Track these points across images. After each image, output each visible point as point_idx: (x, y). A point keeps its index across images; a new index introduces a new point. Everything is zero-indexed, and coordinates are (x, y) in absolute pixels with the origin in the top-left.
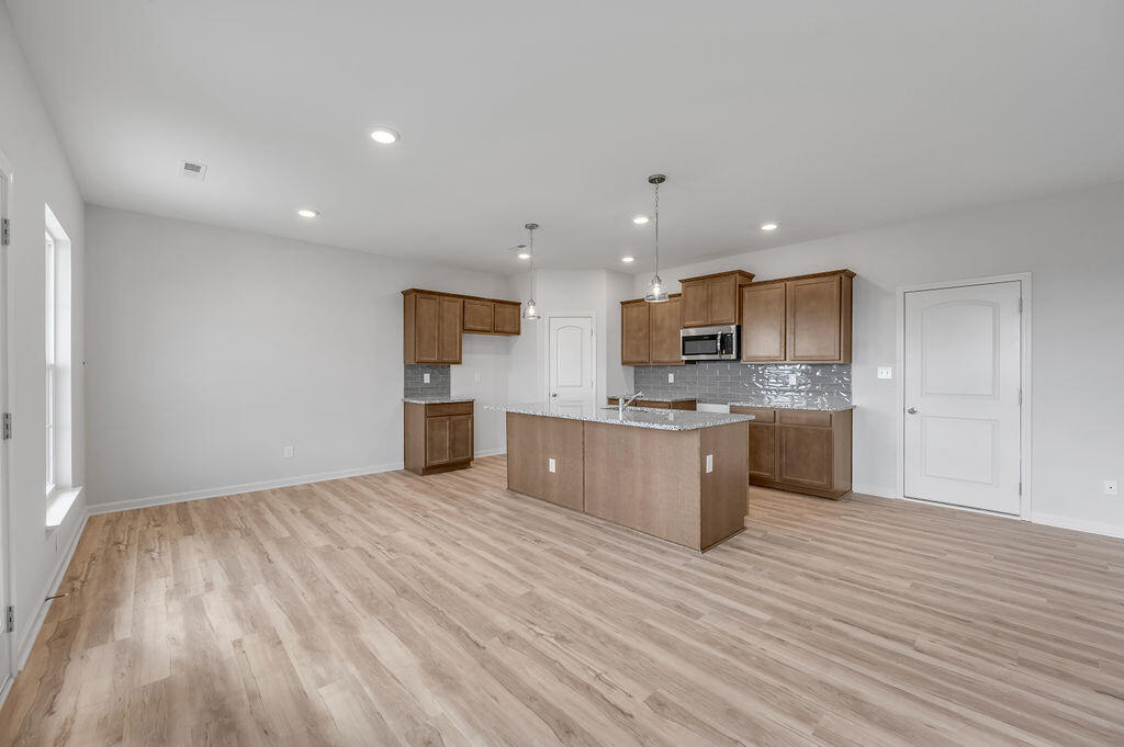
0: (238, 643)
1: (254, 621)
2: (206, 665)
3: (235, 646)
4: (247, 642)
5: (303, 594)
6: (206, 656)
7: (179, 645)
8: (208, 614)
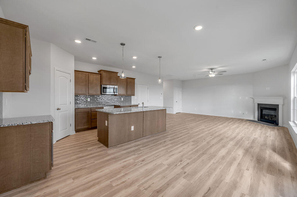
0: (248, 169)
1: (239, 172)
2: (257, 170)
3: (249, 169)
4: (245, 168)
5: (220, 168)
6: (257, 172)
7: (263, 180)
8: (250, 184)
